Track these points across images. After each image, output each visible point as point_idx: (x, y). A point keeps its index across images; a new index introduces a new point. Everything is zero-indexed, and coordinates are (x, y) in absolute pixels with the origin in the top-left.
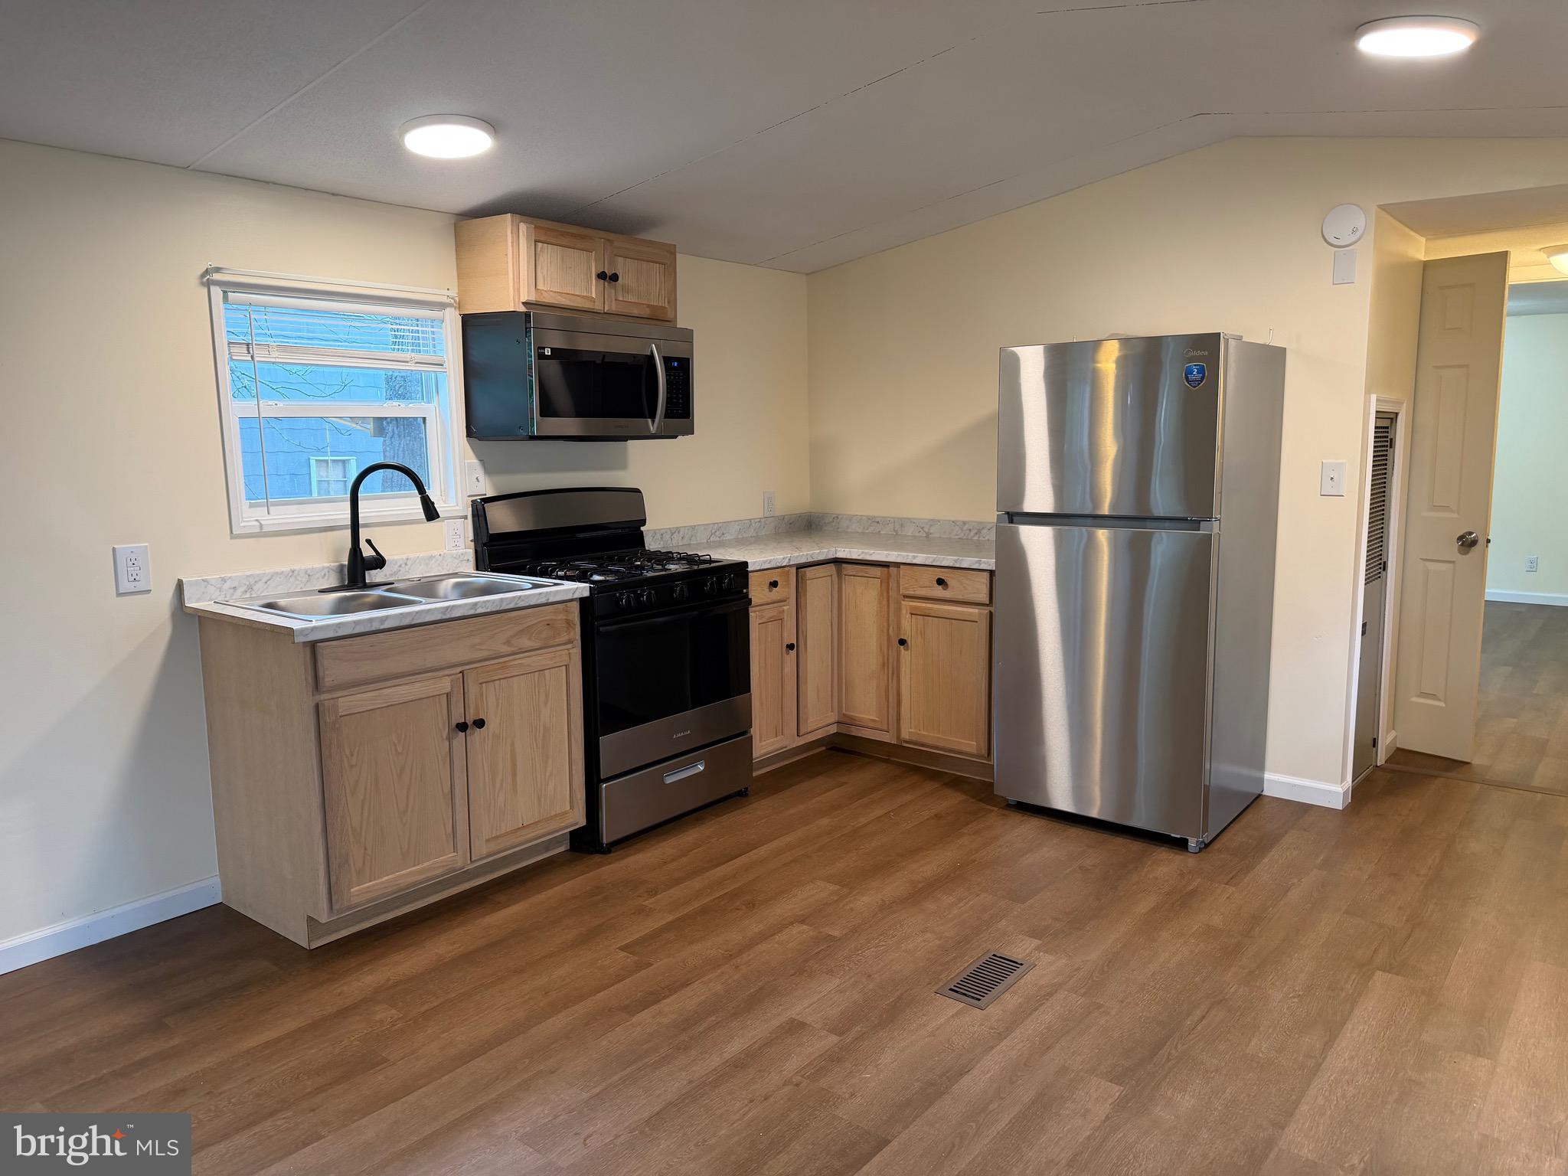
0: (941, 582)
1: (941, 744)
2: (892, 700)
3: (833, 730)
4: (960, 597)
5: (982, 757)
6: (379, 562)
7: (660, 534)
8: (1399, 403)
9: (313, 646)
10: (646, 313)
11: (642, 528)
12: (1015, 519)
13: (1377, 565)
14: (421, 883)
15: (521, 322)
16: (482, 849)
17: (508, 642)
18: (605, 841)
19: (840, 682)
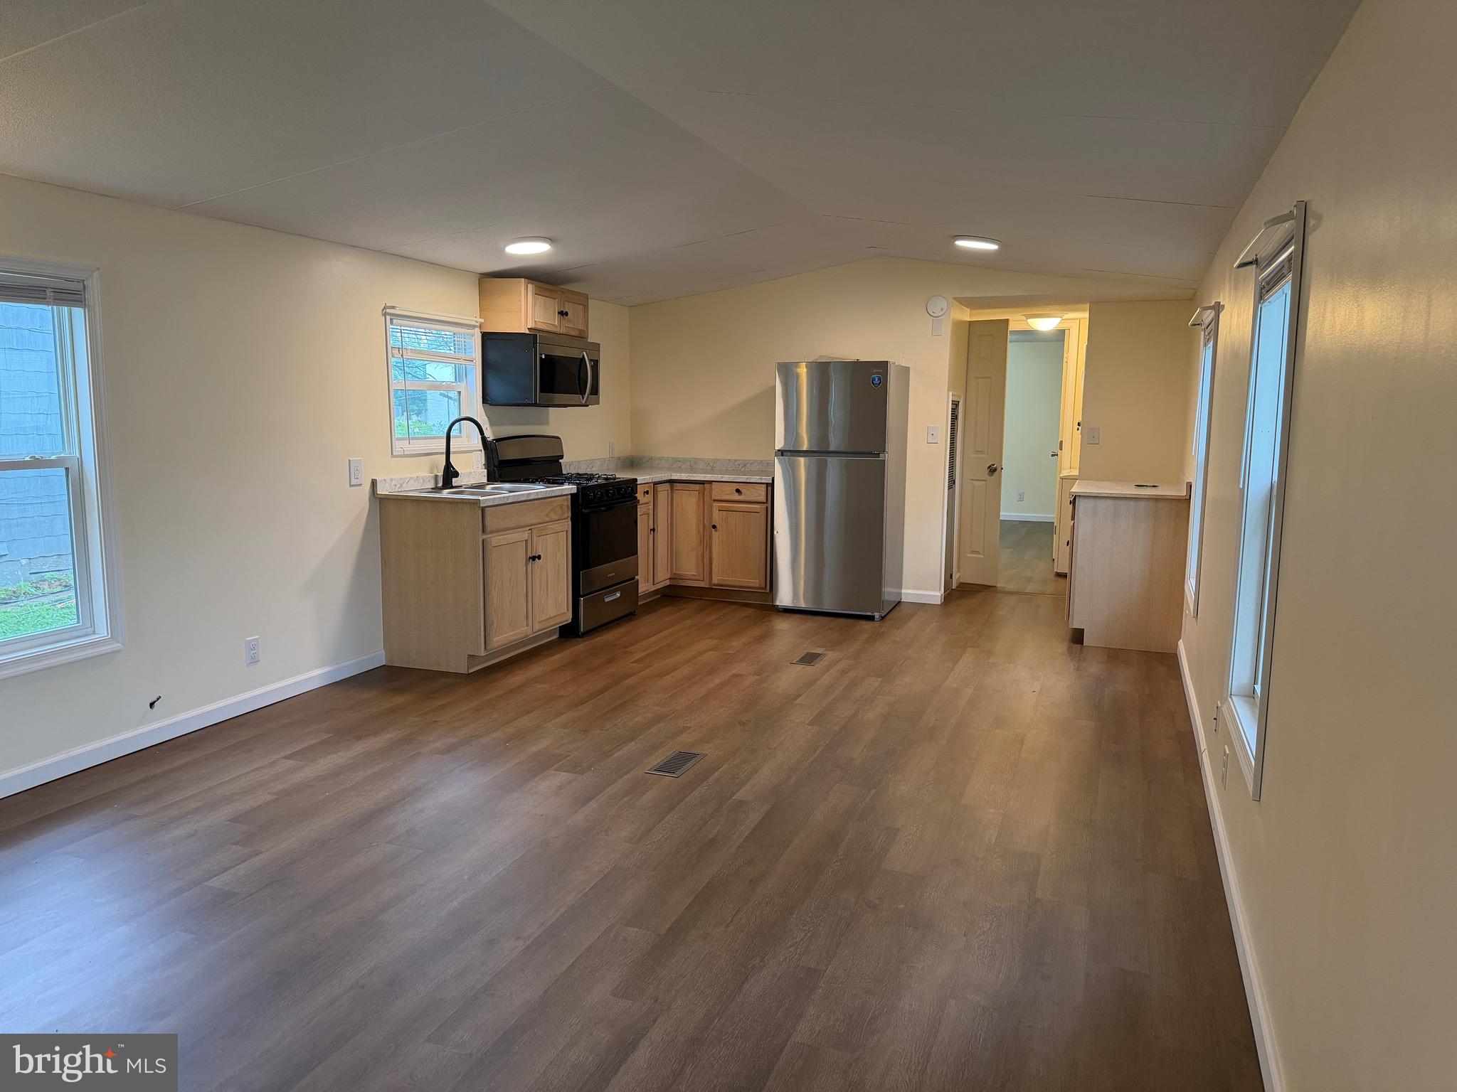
0: (738, 491)
1: (737, 584)
2: (706, 561)
3: (668, 583)
4: (749, 499)
5: (762, 588)
6: (456, 474)
7: (571, 464)
8: (960, 397)
9: (483, 509)
10: (576, 333)
11: (560, 461)
12: (784, 453)
13: (952, 482)
14: (516, 641)
15: (530, 339)
16: (537, 627)
17: (547, 516)
18: (582, 630)
19: (673, 555)
